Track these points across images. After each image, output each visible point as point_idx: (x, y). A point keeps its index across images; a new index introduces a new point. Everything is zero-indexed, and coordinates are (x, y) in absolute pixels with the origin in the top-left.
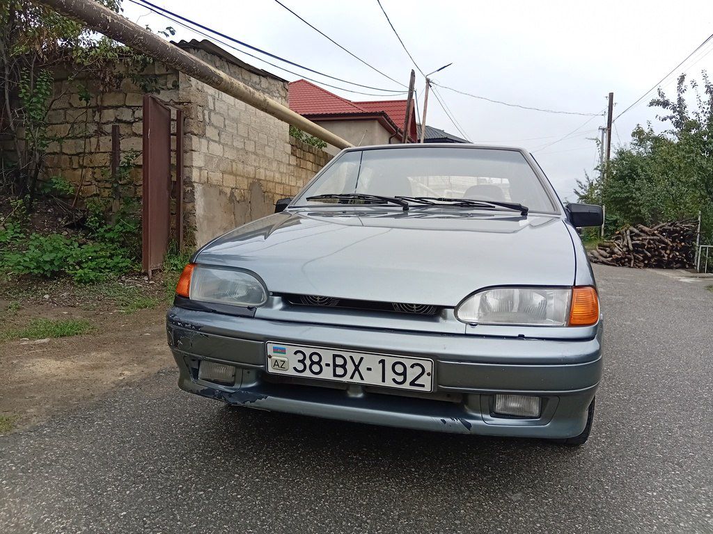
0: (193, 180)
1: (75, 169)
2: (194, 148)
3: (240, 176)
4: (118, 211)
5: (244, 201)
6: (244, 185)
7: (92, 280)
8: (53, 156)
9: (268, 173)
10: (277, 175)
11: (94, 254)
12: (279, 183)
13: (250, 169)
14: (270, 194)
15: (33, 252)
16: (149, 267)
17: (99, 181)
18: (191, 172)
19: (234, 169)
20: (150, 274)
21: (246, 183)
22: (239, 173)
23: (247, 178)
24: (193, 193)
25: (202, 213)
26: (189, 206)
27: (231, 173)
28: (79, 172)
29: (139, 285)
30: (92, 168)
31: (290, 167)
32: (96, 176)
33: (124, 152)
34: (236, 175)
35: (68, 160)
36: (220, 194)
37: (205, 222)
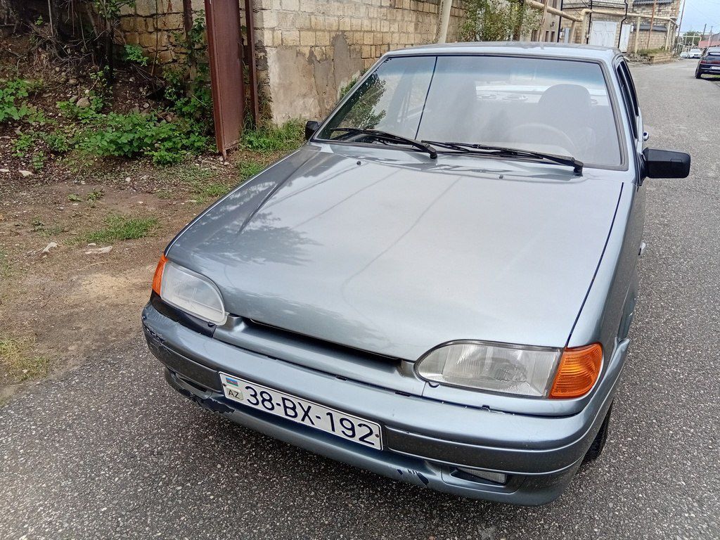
0: (265, 45)
1: (151, 33)
2: (264, 7)
3: (320, 30)
4: (196, 79)
5: (326, 59)
6: (325, 40)
7: (169, 162)
8: (129, 18)
9: (354, 21)
10: (366, 22)
11: (170, 133)
12: (367, 31)
13: (333, 21)
14: (357, 47)
15: (110, 135)
16: (223, 147)
17: (174, 46)
18: (263, 35)
19: (313, 23)
20: (225, 154)
21: (328, 38)
22: (318, 28)
23: (329, 31)
24: (265, 59)
25: (277, 81)
26: (263, 75)
27: (310, 29)
28: (154, 36)
29: (214, 167)
30: (167, 31)
31: (382, 10)
32: (171, 40)
33: (195, 12)
34: (315, 30)
35: (144, 22)
36: (297, 56)
37: (282, 91)
